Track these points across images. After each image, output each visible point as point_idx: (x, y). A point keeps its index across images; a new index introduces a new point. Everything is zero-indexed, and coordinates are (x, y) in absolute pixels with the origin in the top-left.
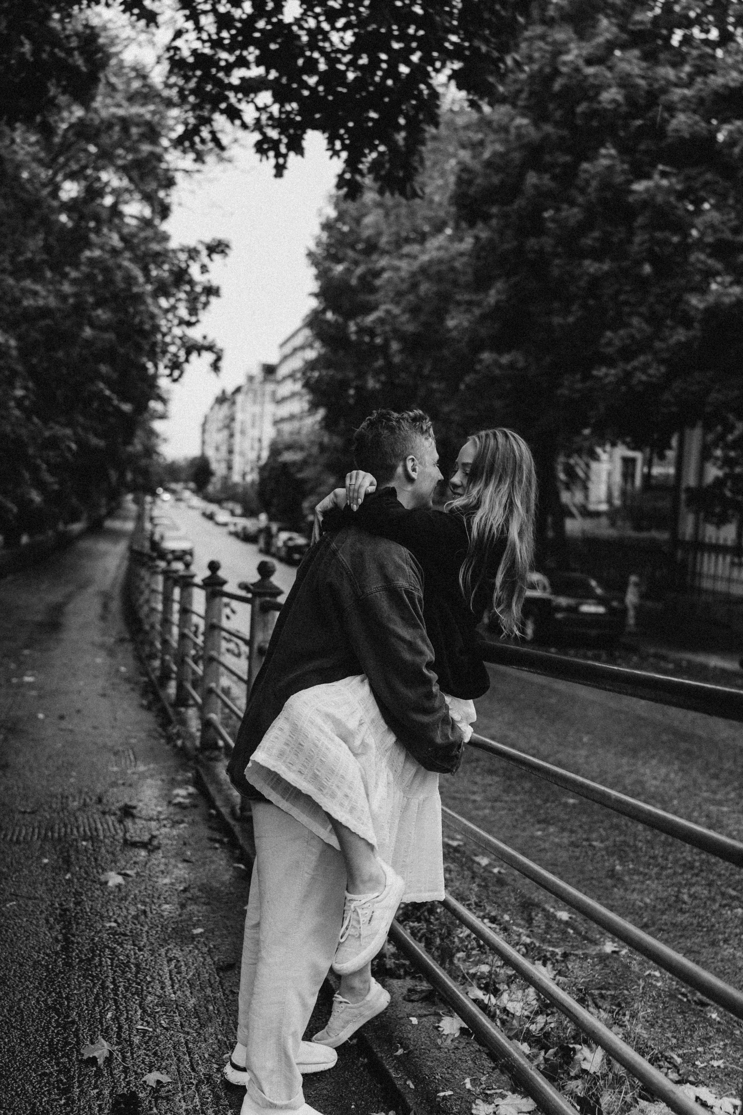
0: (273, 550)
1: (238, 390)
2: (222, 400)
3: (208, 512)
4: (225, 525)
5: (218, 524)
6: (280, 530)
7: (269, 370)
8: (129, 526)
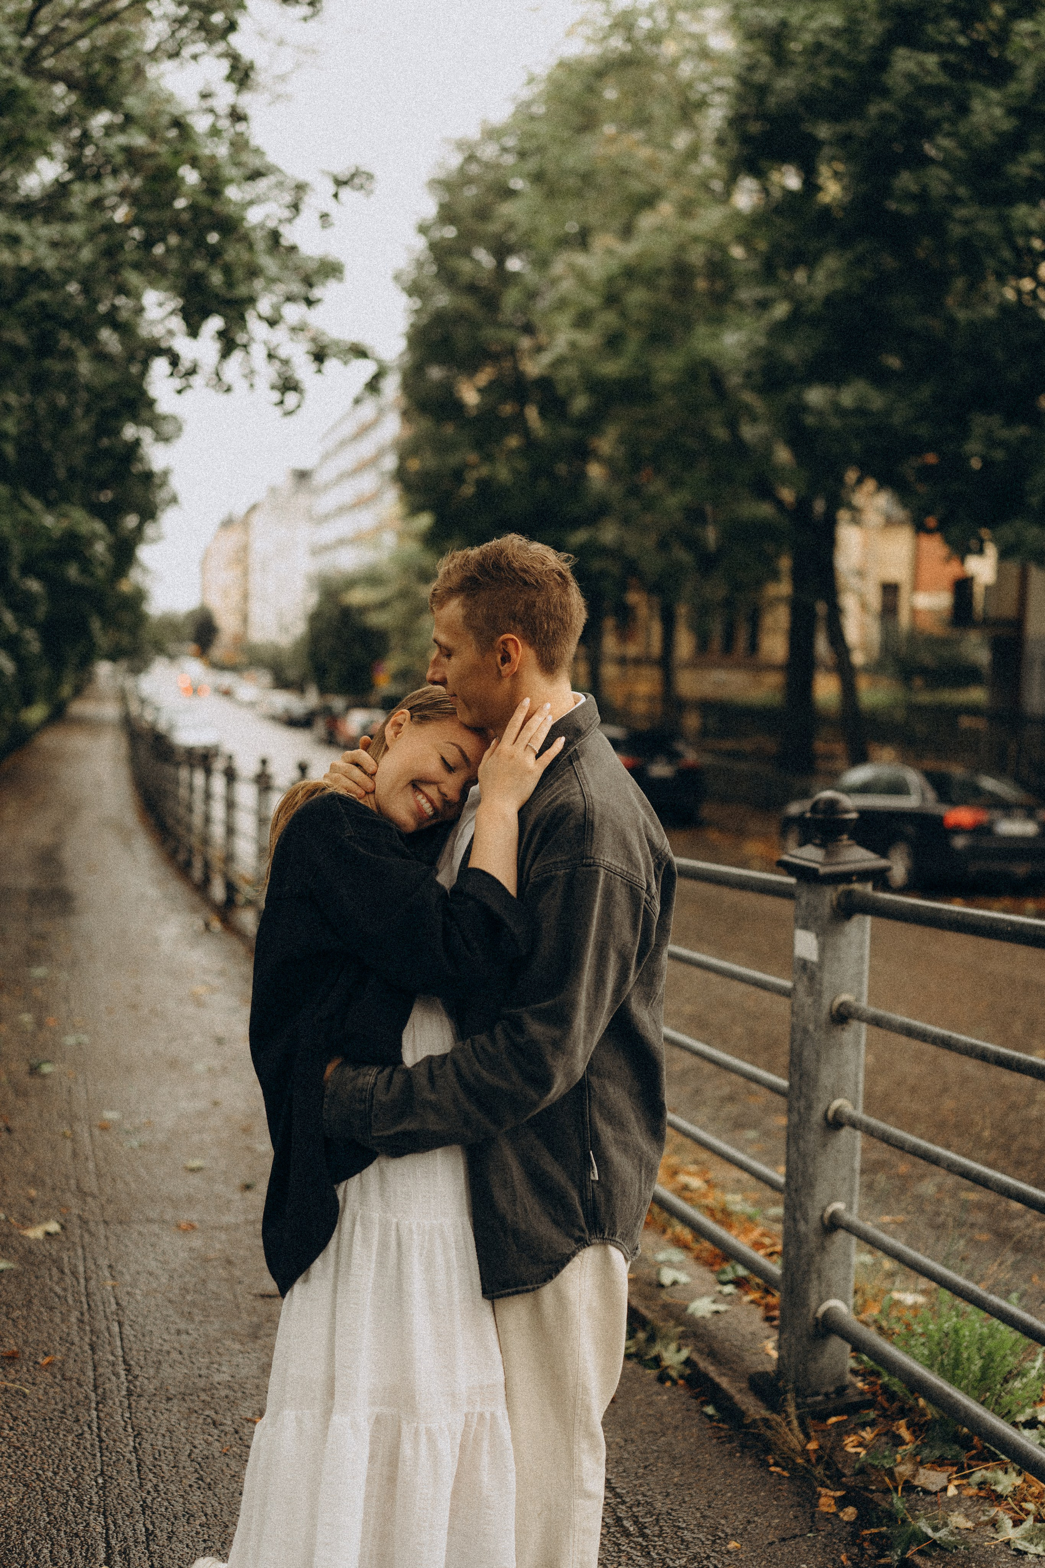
0: (341, 739)
1: (254, 508)
2: (228, 523)
3: (224, 688)
4: (252, 705)
5: (241, 704)
6: (349, 707)
7: (302, 476)
8: (110, 711)
